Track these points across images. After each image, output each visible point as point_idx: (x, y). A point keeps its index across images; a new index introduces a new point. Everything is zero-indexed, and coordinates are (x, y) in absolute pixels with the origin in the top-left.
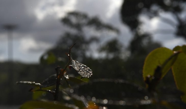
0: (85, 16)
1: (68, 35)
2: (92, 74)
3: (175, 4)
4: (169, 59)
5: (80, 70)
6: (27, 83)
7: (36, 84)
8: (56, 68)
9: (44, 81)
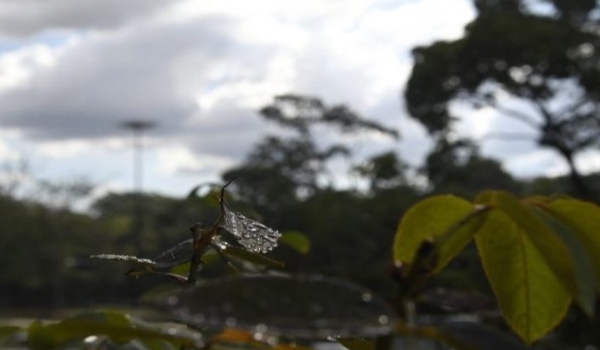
0: (317, 103)
1: (273, 142)
2: (275, 245)
3: (537, 81)
4: (462, 223)
5: (243, 234)
6: (116, 259)
7: (140, 260)
8: (192, 226)
9: (164, 254)
